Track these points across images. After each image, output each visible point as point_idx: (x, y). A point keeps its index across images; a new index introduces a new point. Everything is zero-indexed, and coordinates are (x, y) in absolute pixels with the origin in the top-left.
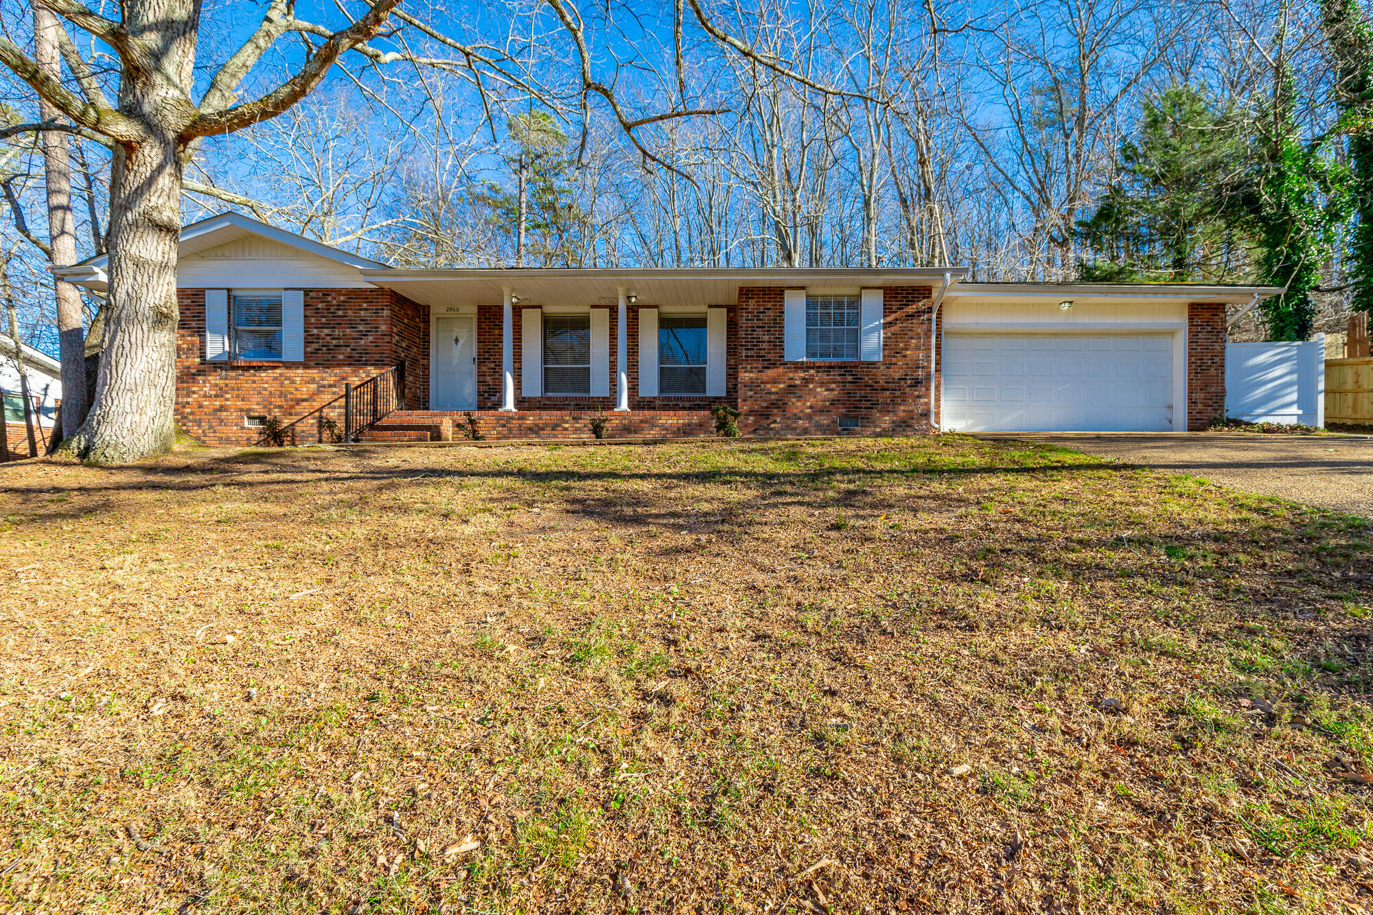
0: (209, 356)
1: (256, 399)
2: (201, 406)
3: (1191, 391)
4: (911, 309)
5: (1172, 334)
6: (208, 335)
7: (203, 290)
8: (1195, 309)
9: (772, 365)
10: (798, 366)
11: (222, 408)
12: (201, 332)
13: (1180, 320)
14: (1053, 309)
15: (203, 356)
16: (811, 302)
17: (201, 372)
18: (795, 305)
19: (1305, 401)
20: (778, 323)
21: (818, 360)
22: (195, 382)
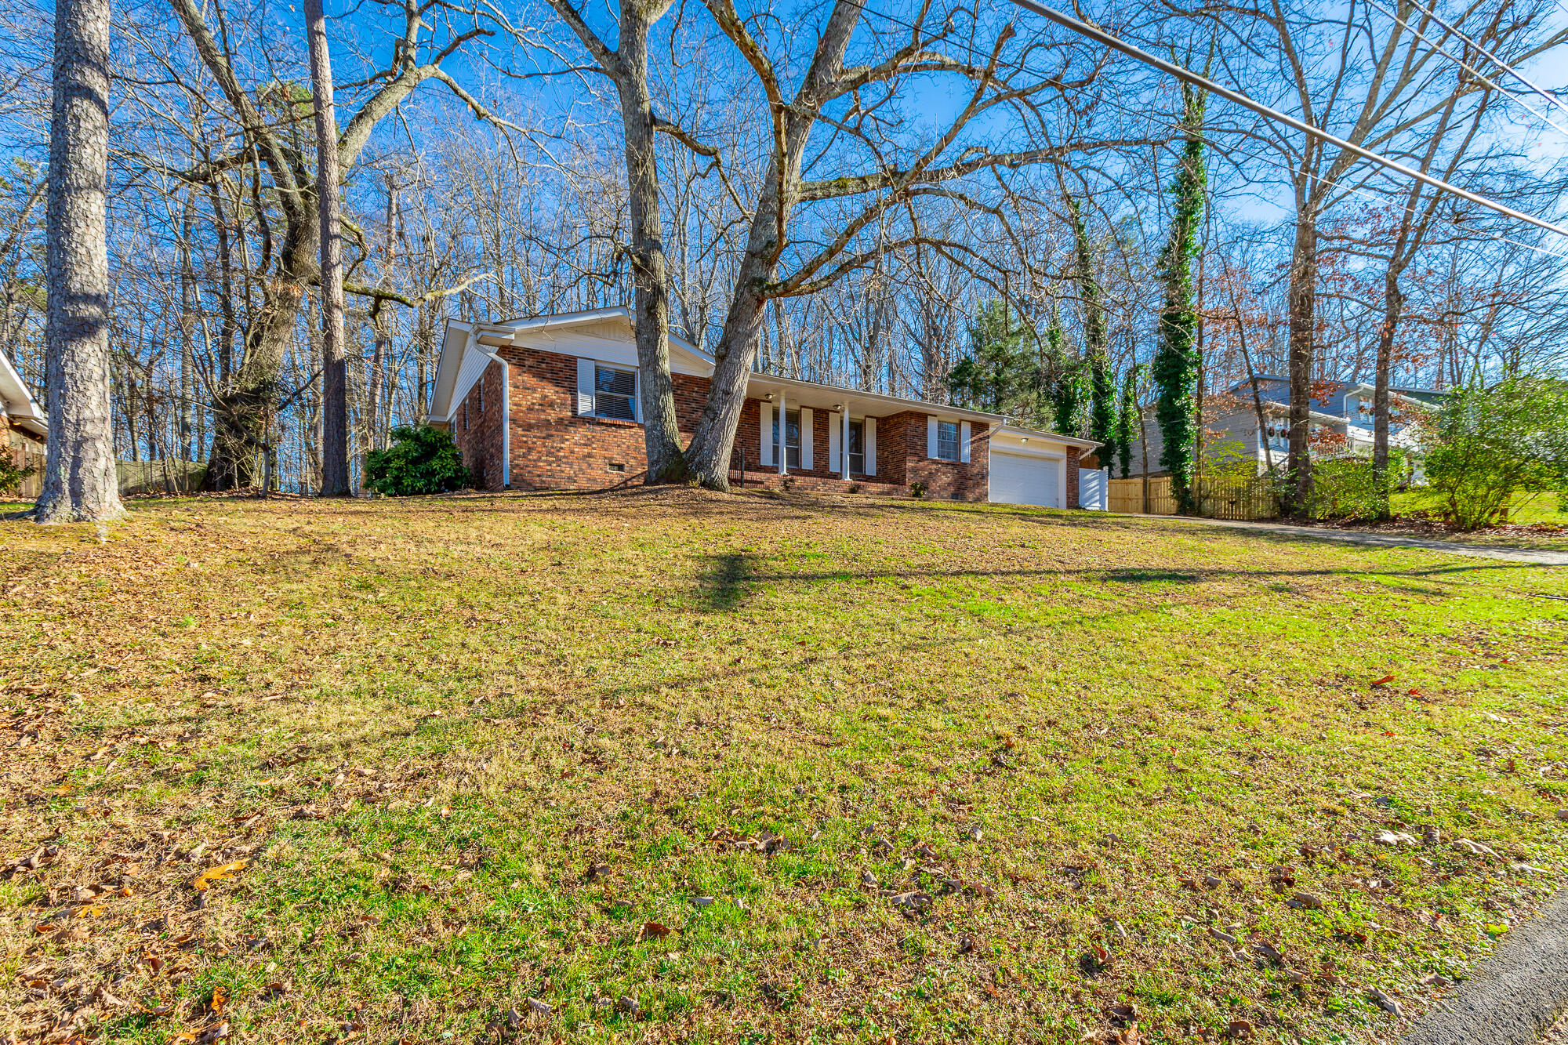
0: (580, 412)
1: (616, 450)
2: (572, 452)
3: (1068, 491)
4: (981, 435)
5: (1057, 460)
6: (580, 395)
7: (575, 358)
8: (1069, 448)
9: (922, 459)
10: (934, 462)
11: (590, 455)
12: (573, 392)
13: (1063, 454)
14: (1018, 441)
15: (574, 410)
16: (940, 425)
17: (572, 424)
18: (932, 424)
19: (1102, 501)
20: (924, 435)
21: (945, 461)
22: (567, 431)
